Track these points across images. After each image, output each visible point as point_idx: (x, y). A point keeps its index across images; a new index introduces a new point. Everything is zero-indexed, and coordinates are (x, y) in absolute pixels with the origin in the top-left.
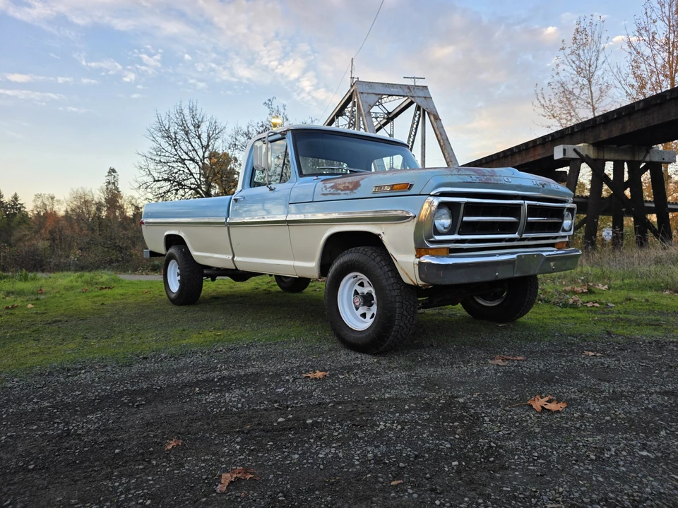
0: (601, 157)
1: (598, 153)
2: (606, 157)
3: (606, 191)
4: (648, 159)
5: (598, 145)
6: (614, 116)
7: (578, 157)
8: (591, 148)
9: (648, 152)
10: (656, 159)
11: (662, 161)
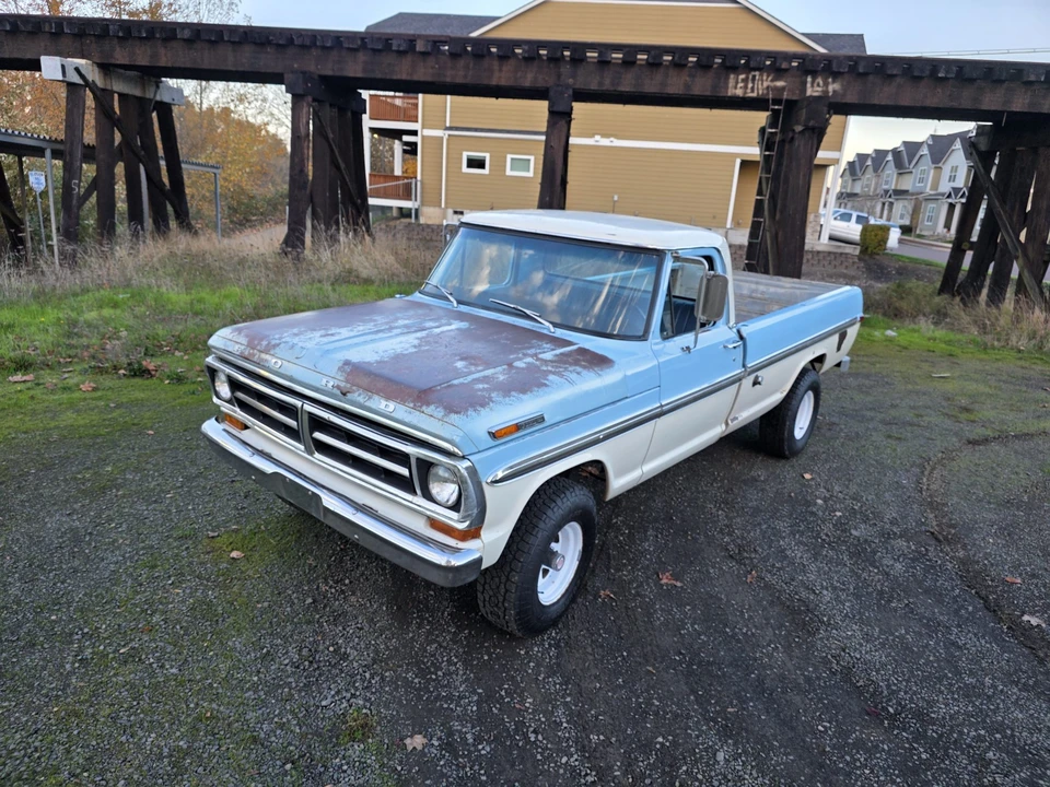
0: (109, 88)
1: (105, 79)
2: (115, 88)
3: (118, 138)
4: (158, 98)
5: (106, 68)
6: (140, 32)
7: (81, 82)
8: (96, 69)
9: (158, 87)
10: (166, 99)
11: (171, 101)
